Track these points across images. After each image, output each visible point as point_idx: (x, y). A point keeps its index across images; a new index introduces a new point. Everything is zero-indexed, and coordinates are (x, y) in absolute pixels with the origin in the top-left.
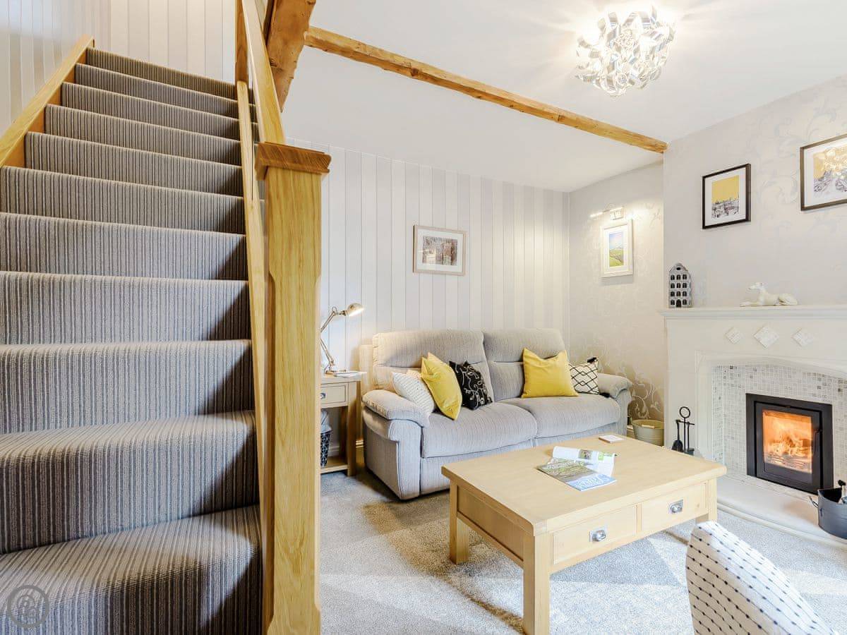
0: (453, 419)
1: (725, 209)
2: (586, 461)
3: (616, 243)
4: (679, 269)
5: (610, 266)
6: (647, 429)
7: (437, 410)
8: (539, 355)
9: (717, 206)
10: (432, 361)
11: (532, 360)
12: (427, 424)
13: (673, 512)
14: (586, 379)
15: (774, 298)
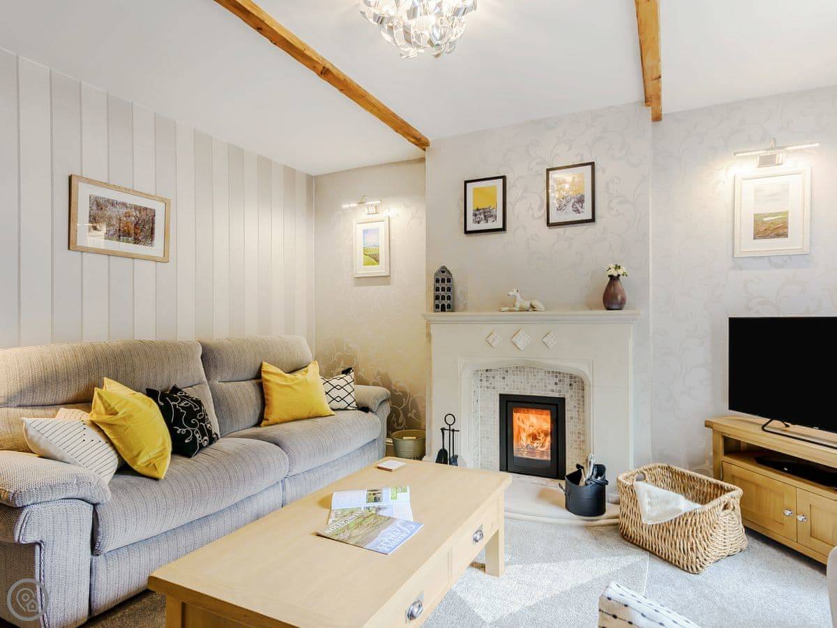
0: (156, 479)
1: (485, 217)
2: (376, 504)
3: (371, 240)
4: (443, 272)
5: (364, 265)
6: (408, 442)
7: (124, 468)
8: (282, 369)
9: (477, 213)
10: (113, 390)
11: (273, 376)
12: (106, 497)
13: (477, 541)
14: (342, 393)
15: (527, 305)
